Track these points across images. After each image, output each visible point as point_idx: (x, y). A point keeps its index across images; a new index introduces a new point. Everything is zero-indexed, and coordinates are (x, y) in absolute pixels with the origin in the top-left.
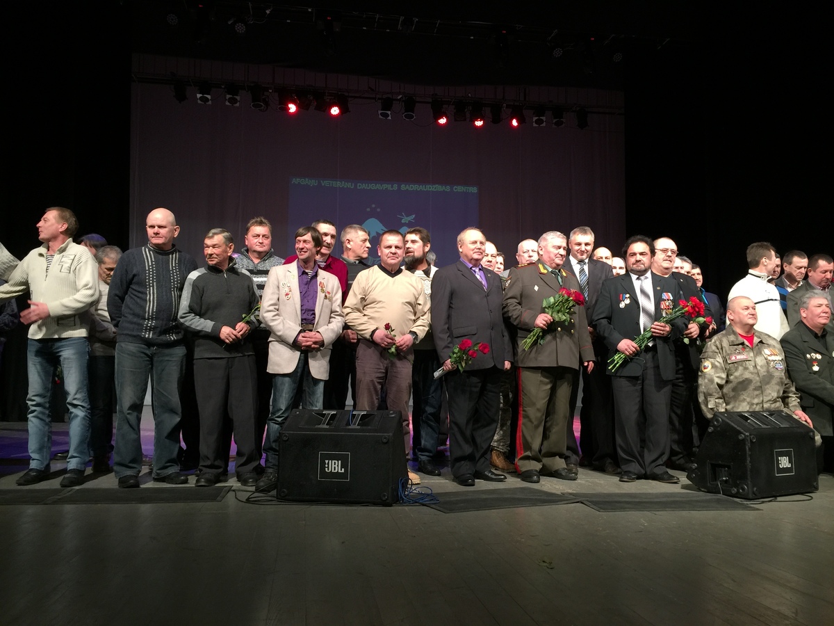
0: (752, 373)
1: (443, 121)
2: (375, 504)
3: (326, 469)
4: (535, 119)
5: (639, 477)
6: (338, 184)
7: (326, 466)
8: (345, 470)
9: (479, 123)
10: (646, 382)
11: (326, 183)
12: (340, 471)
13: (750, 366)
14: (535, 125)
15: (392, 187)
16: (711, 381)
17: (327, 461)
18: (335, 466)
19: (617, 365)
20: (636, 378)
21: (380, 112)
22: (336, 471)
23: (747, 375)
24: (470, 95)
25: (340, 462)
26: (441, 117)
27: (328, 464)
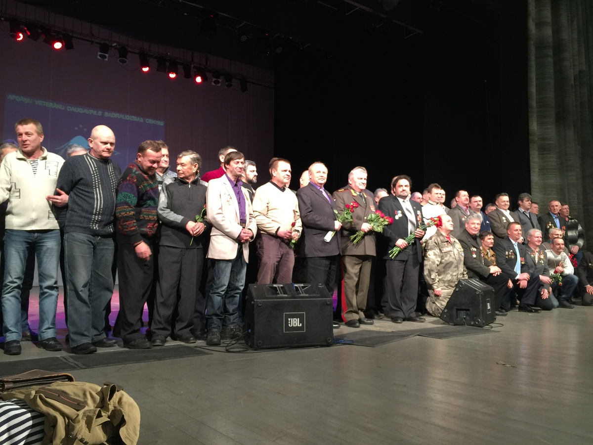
0: (453, 258)
1: (146, 69)
2: (322, 346)
3: (289, 325)
4: (214, 79)
5: (404, 320)
6: (51, 105)
7: (289, 322)
8: (303, 325)
9: (172, 76)
10: (408, 263)
11: (39, 102)
12: (298, 326)
13: (452, 253)
14: (213, 84)
15: (97, 113)
16: (434, 263)
17: (289, 319)
18: (295, 322)
19: (395, 255)
20: (403, 261)
21: (99, 53)
22: (296, 325)
23: (451, 260)
24: (169, 53)
25: (298, 319)
26: (145, 67)
27: (290, 321)
